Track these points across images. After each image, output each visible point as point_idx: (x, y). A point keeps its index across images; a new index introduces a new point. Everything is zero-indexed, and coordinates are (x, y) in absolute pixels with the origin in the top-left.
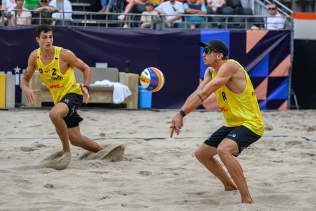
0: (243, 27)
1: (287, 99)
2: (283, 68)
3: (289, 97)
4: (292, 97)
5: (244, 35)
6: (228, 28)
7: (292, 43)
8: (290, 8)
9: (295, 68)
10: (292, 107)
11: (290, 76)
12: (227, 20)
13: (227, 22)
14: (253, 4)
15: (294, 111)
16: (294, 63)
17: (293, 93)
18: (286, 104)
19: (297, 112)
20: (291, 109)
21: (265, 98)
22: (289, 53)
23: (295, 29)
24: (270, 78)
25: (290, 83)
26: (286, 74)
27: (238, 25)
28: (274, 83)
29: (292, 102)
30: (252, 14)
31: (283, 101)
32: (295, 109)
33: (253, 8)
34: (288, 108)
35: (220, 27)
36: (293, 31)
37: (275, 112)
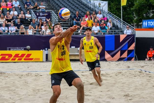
0: (119, 34)
1: (134, 57)
2: (132, 47)
3: (135, 56)
4: (136, 56)
5: (119, 36)
6: (114, 34)
7: (135, 39)
8: (133, 27)
9: (136, 47)
10: (136, 60)
11: (135, 49)
12: (113, 31)
13: (113, 32)
14: (122, 26)
15: (136, 61)
16: (136, 45)
17: (136, 55)
18: (133, 59)
19: (137, 61)
20: (135, 60)
21: (127, 57)
22: (134, 42)
23: (136, 34)
24: (128, 50)
25: (135, 52)
26: (134, 49)
27: (117, 33)
28: (130, 52)
29: (136, 58)
30: (121, 29)
31: (133, 58)
32: (137, 60)
33: (122, 28)
34: (134, 60)
35: (111, 34)
36: (135, 35)
37: (130, 61)
